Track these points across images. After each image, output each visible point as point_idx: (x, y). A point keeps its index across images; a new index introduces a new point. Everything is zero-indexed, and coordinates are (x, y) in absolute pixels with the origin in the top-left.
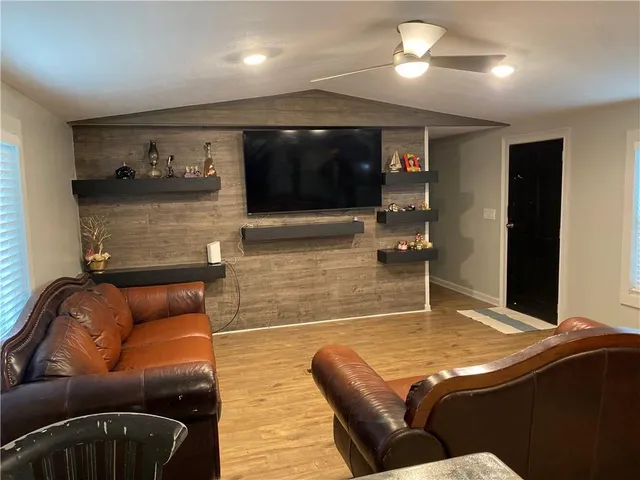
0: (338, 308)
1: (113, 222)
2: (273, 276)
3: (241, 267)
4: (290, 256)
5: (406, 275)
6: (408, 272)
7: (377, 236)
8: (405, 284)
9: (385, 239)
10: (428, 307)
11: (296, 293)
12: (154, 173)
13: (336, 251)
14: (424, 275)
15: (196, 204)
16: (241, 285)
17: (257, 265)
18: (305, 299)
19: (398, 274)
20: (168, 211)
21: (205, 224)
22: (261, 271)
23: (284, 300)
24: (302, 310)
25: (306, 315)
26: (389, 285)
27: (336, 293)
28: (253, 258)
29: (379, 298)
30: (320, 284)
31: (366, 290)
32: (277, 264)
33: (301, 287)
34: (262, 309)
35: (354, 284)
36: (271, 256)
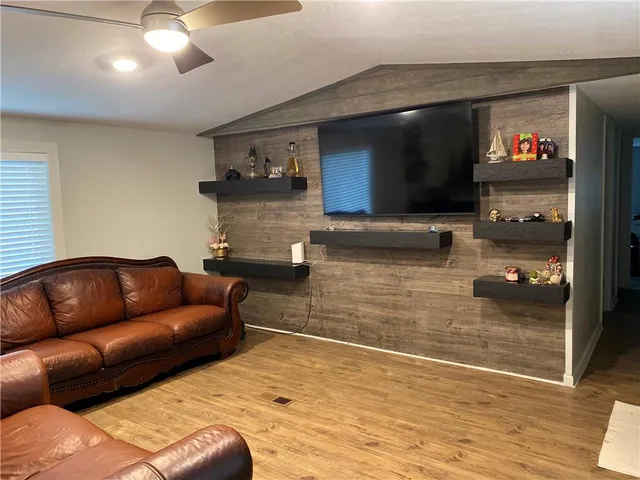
0: (427, 343)
1: (236, 218)
2: (352, 286)
3: (323, 271)
4: (371, 266)
5: (530, 320)
6: (533, 317)
7: (485, 256)
8: (529, 334)
9: (496, 261)
10: (568, 380)
11: (377, 311)
12: (252, 175)
13: (425, 269)
14: (564, 328)
15: (289, 204)
16: (324, 290)
17: (338, 272)
18: (387, 321)
19: (516, 316)
20: (270, 210)
21: (296, 224)
22: (343, 278)
23: (364, 317)
24: (383, 334)
25: (388, 341)
26: (501, 329)
27: (424, 323)
28: (335, 263)
29: (485, 345)
30: (404, 308)
31: (465, 328)
32: (358, 274)
33: (383, 306)
34: (343, 320)
35: (448, 316)
36: (353, 264)
